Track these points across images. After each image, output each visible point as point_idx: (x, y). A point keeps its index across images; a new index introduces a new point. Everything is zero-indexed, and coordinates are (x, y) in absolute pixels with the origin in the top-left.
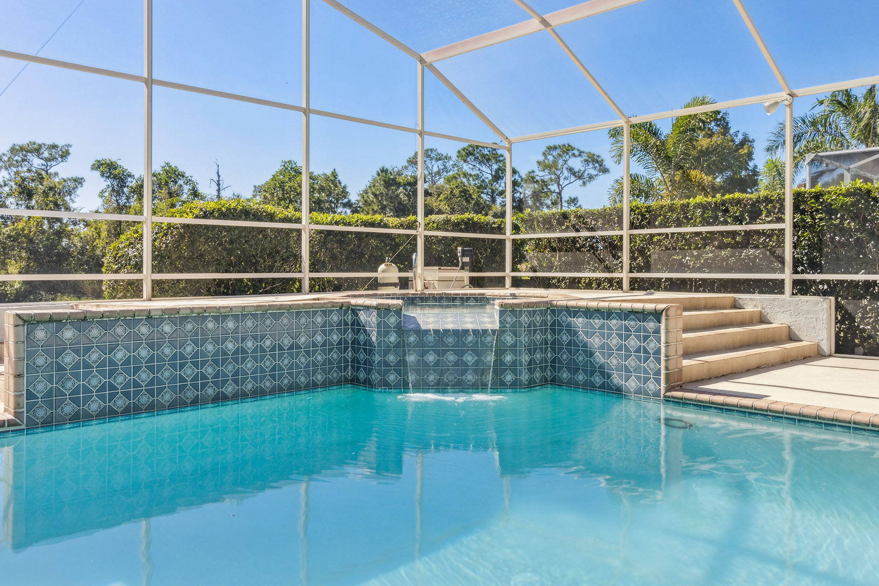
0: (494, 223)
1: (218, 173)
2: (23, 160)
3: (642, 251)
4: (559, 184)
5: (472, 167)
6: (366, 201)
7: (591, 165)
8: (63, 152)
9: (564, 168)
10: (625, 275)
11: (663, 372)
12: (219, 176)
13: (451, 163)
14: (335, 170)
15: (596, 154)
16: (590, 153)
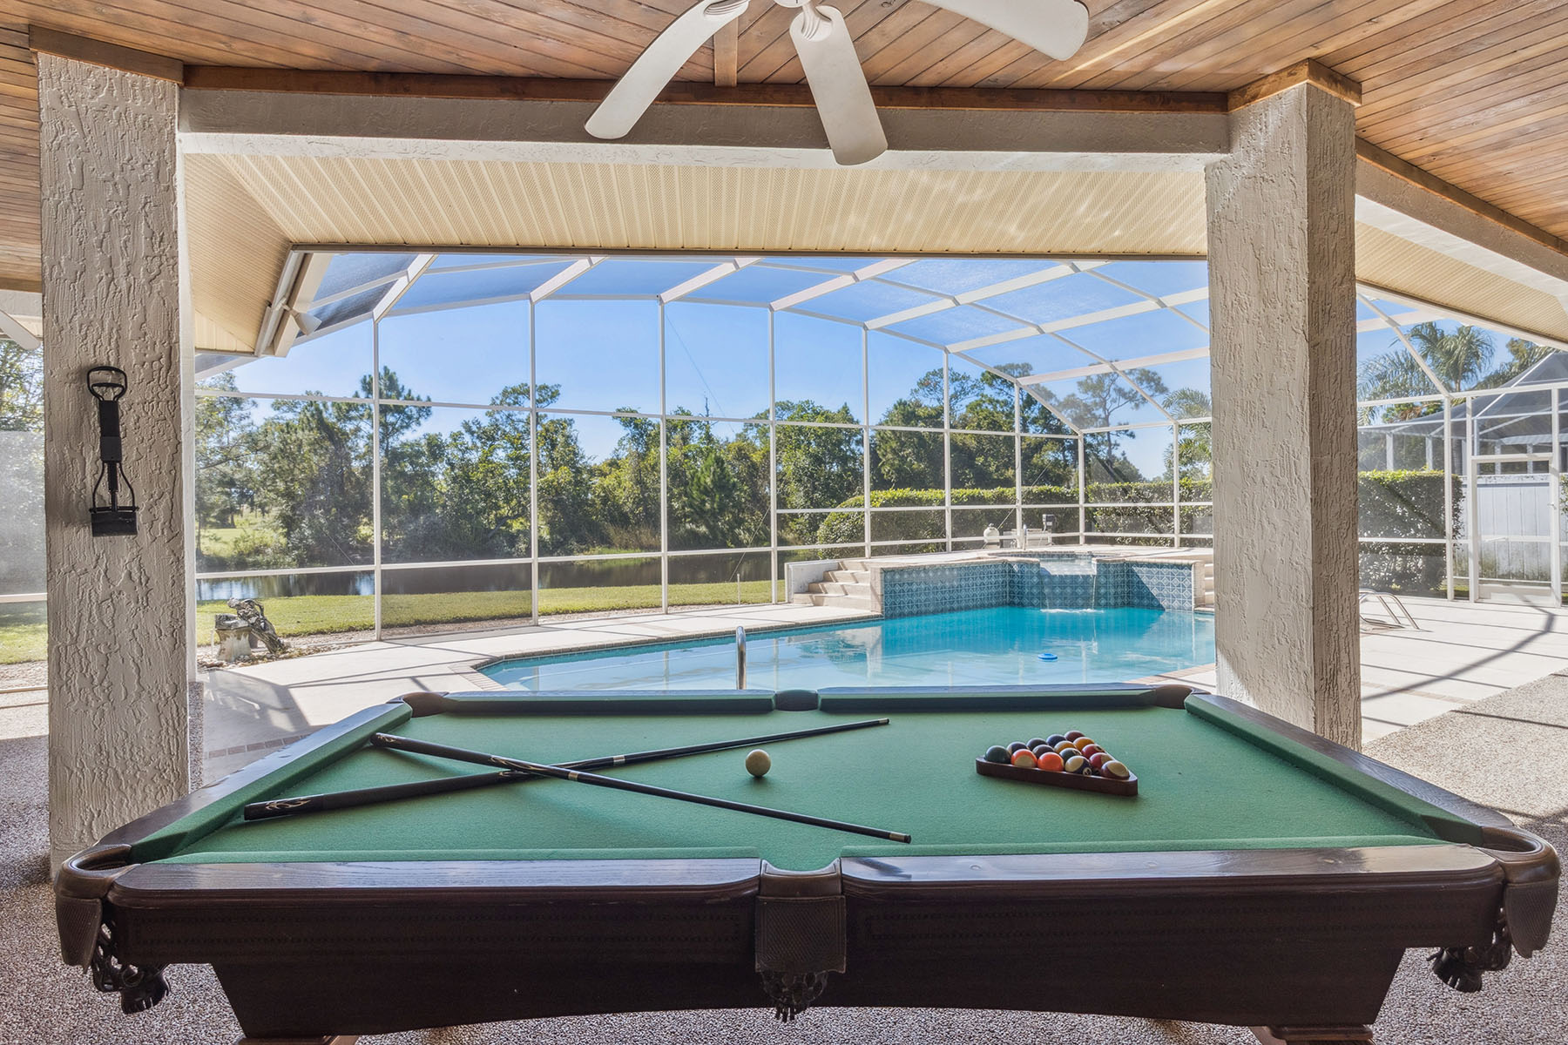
0: (1068, 493)
1: (706, 407)
2: (515, 403)
3: (1190, 517)
4: (1105, 409)
5: (998, 391)
6: (882, 438)
7: (1145, 384)
8: (552, 393)
9: (1111, 390)
10: (1177, 537)
11: (1193, 597)
12: (708, 410)
13: (970, 383)
14: (846, 404)
15: (1152, 370)
16: (1143, 370)
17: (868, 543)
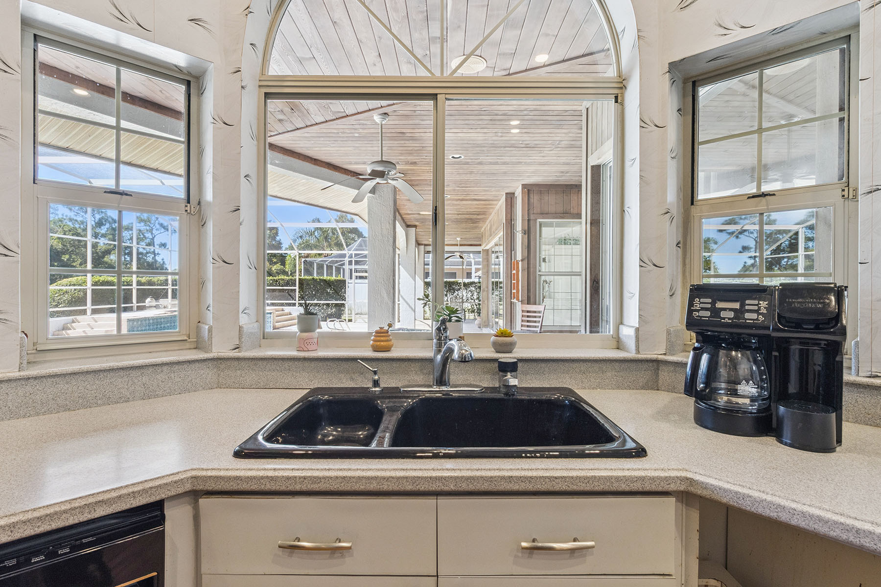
4: (152, 234)
17: (89, 306)
